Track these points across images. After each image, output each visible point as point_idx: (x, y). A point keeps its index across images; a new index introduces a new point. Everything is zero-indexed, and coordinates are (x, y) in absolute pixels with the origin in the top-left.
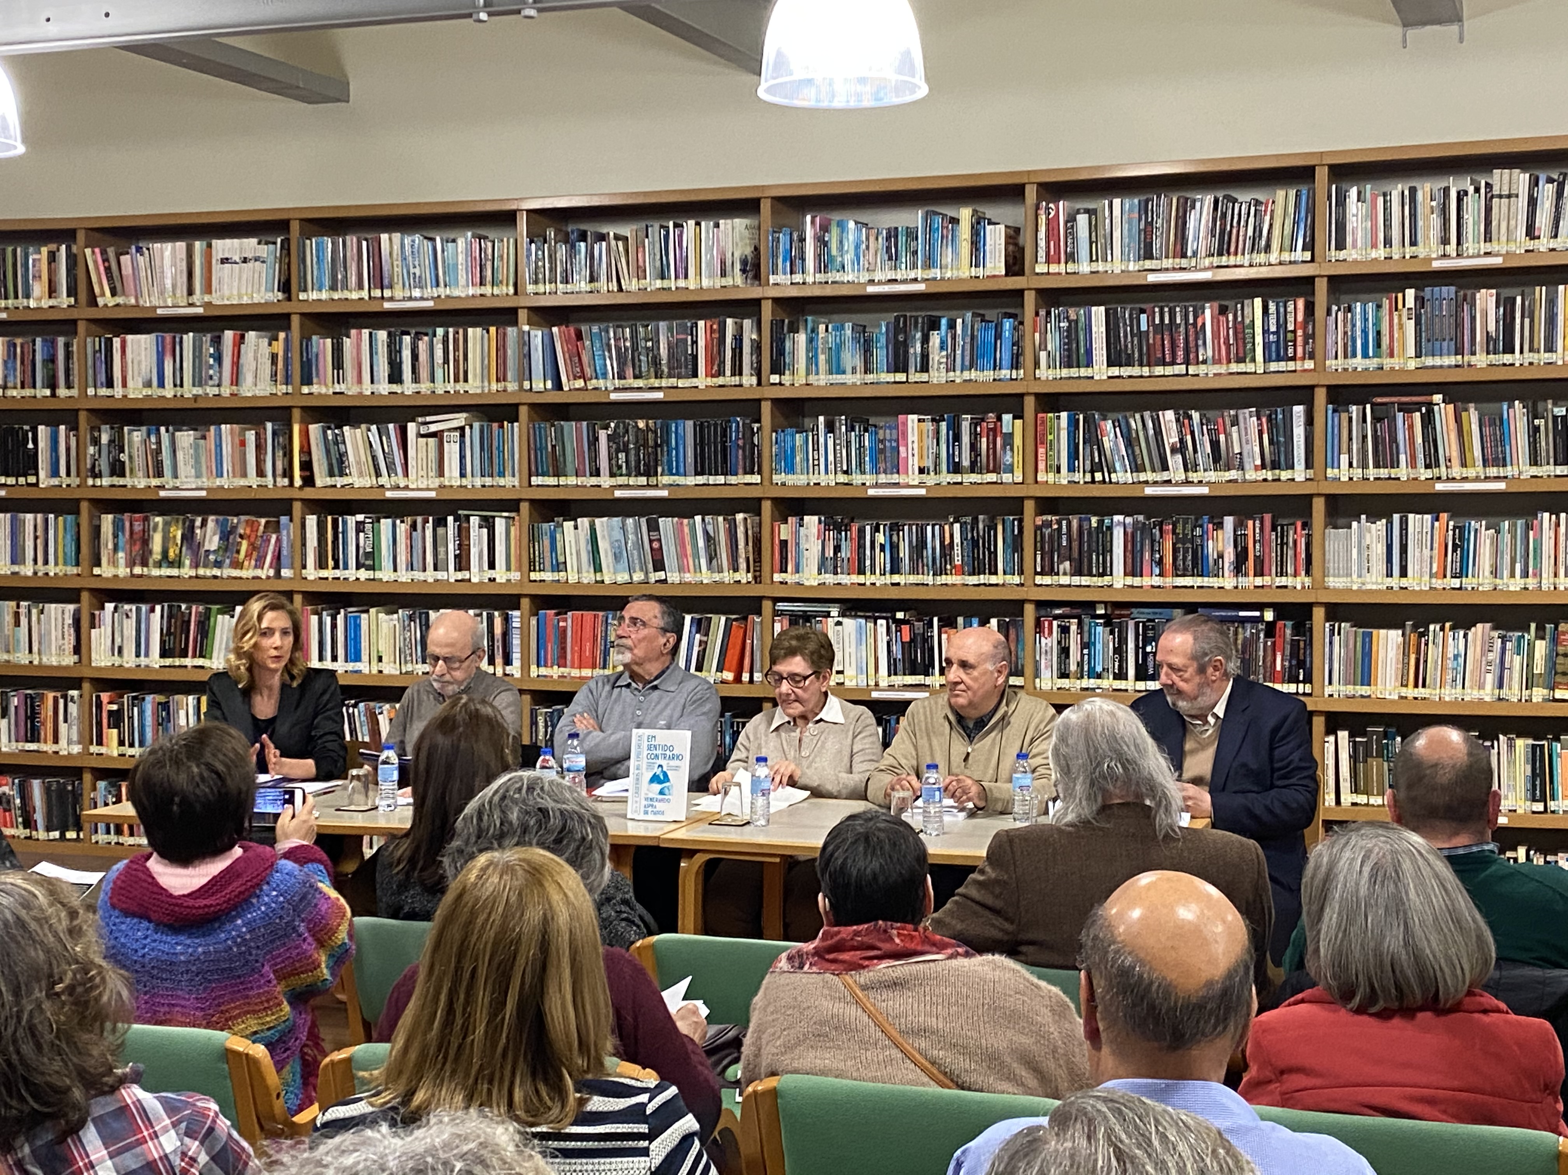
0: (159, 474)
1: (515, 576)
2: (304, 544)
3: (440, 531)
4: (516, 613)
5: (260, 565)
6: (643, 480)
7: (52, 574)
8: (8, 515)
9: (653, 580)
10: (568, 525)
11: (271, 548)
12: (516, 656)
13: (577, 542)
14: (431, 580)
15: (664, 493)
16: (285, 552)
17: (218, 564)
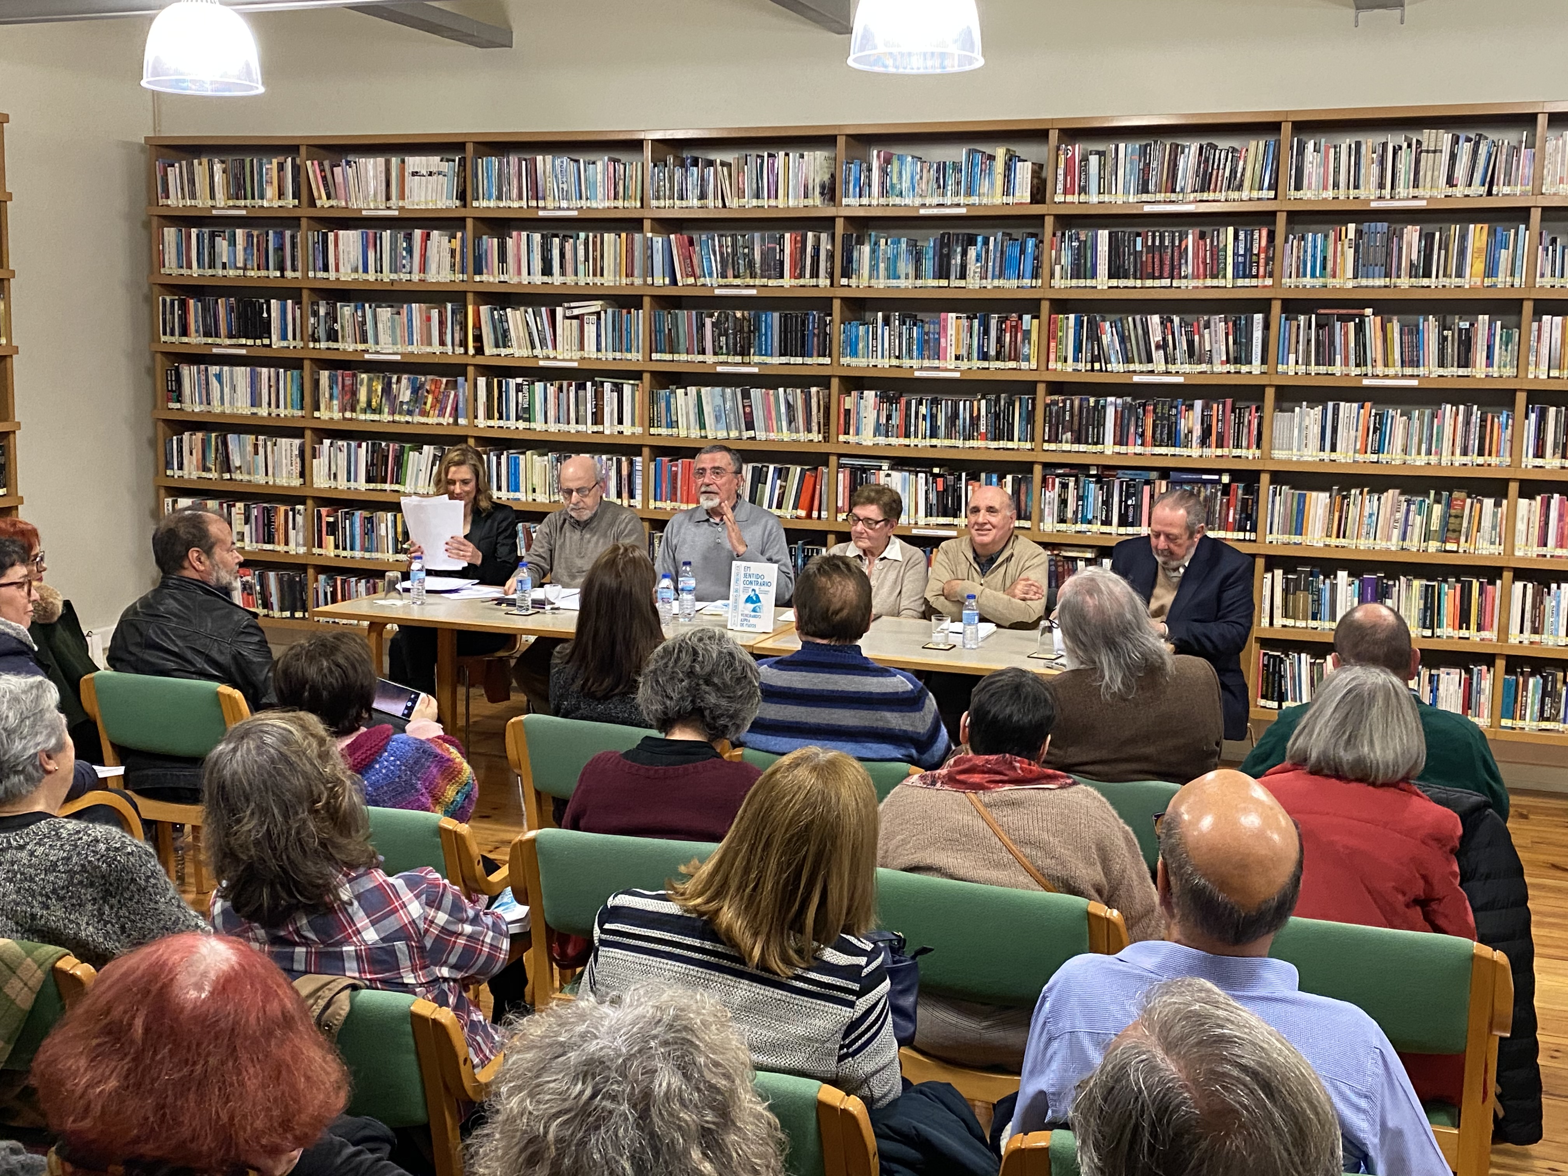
0: (365, 341)
1: (639, 430)
2: (476, 400)
3: (581, 393)
4: (639, 459)
5: (442, 414)
6: (738, 359)
7: (282, 415)
8: (248, 369)
9: (745, 437)
10: (680, 392)
11: (451, 401)
12: (638, 492)
13: (687, 405)
14: (573, 431)
15: (755, 370)
16: (461, 405)
17: (410, 413)
